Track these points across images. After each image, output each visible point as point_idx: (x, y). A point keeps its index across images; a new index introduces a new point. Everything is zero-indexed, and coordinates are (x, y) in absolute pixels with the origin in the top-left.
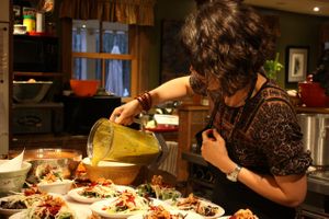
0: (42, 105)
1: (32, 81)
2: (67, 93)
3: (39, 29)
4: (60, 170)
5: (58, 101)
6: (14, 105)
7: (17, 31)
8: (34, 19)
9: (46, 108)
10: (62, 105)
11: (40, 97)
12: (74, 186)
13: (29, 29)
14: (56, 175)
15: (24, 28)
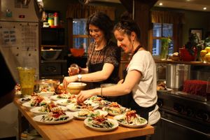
0: (57, 61)
1: (51, 50)
2: (69, 55)
3: (55, 25)
4: (50, 87)
5: (64, 59)
6: (42, 62)
7: (45, 26)
8: (53, 19)
9: (59, 63)
10: (66, 61)
11: (56, 57)
12: (54, 94)
13: (50, 25)
14: (48, 90)
15: (48, 24)
